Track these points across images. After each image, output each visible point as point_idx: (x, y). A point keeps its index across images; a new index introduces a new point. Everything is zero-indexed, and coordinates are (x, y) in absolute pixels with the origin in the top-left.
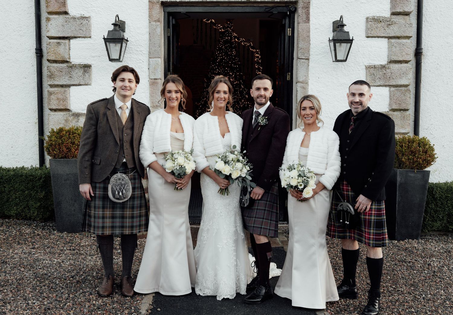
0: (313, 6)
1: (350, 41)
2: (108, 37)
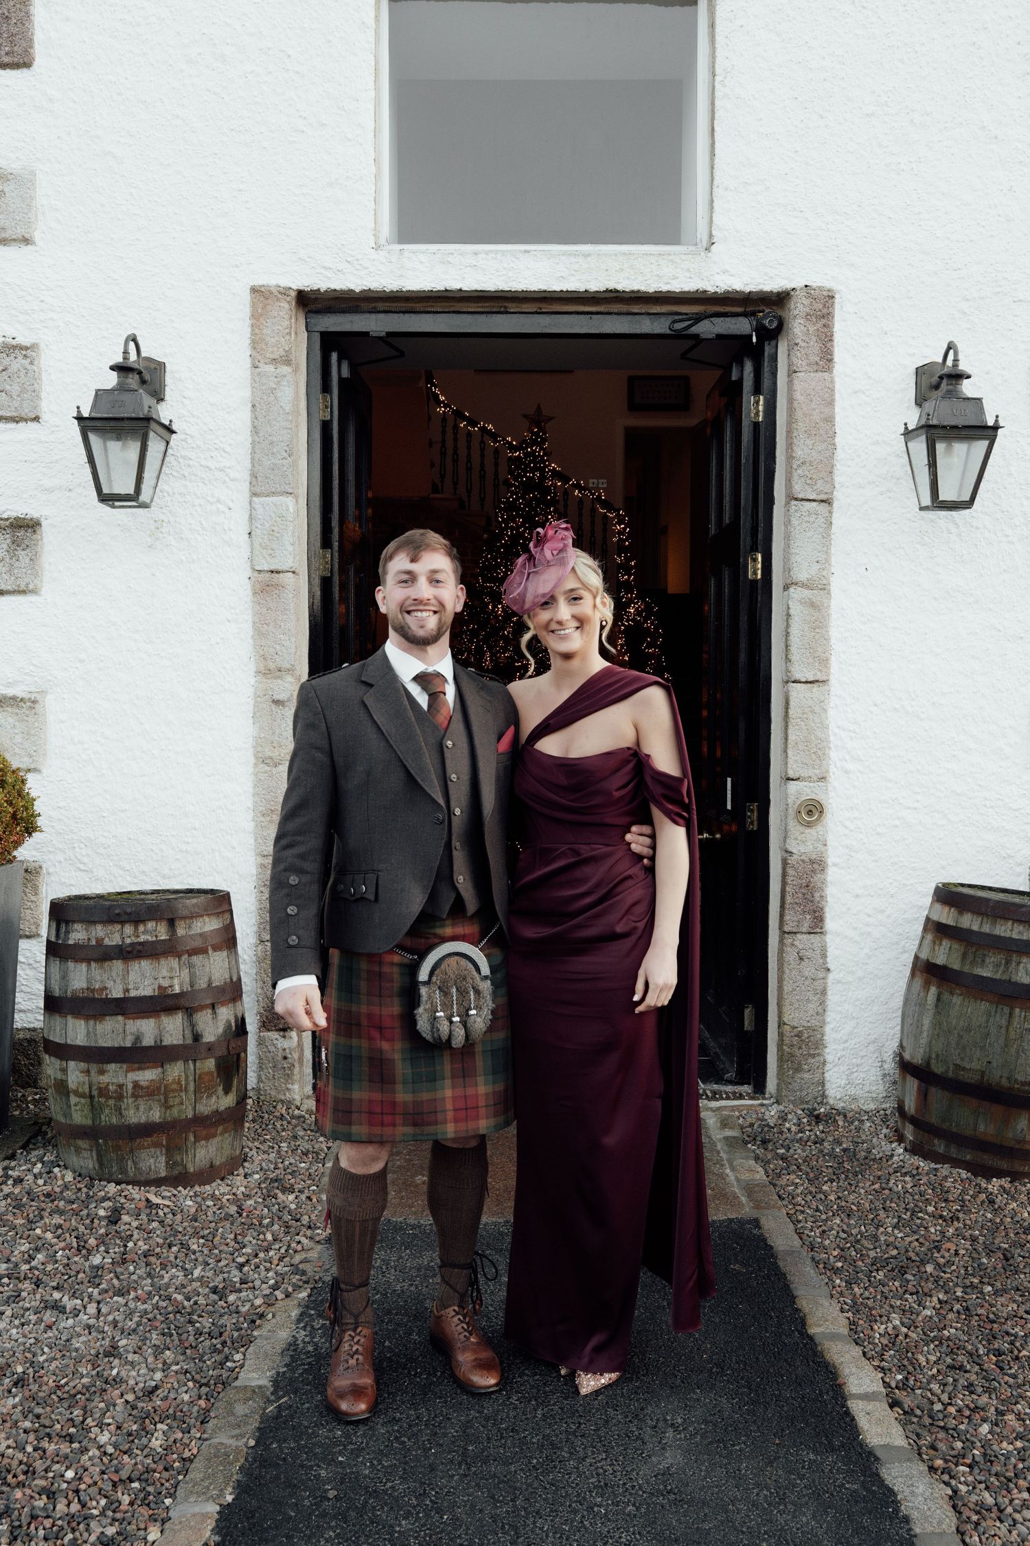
0: (845, 309)
1: (988, 432)
2: (94, 415)
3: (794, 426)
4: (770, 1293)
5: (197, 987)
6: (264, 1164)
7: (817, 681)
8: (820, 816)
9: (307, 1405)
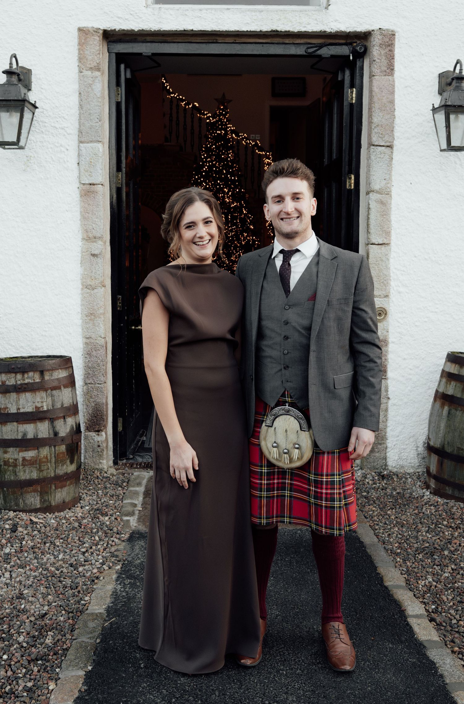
0: (400, 42)
3: (373, 105)
4: (363, 565)
5: (55, 407)
6: (90, 502)
7: (384, 244)
8: (385, 317)
9: (125, 622)
